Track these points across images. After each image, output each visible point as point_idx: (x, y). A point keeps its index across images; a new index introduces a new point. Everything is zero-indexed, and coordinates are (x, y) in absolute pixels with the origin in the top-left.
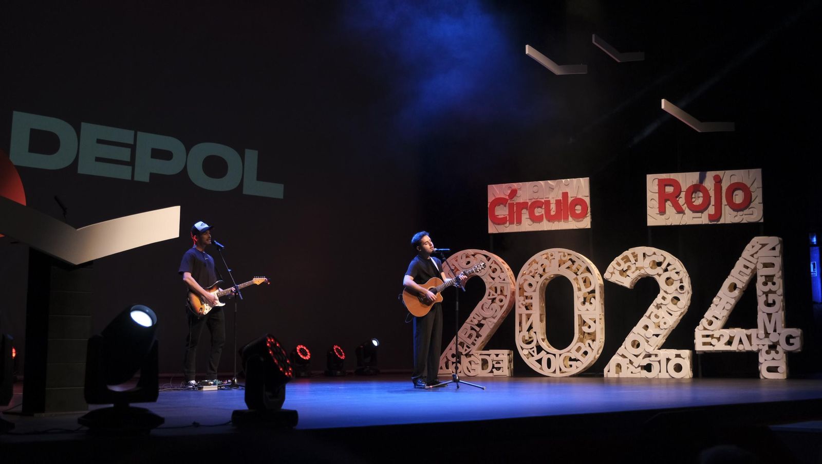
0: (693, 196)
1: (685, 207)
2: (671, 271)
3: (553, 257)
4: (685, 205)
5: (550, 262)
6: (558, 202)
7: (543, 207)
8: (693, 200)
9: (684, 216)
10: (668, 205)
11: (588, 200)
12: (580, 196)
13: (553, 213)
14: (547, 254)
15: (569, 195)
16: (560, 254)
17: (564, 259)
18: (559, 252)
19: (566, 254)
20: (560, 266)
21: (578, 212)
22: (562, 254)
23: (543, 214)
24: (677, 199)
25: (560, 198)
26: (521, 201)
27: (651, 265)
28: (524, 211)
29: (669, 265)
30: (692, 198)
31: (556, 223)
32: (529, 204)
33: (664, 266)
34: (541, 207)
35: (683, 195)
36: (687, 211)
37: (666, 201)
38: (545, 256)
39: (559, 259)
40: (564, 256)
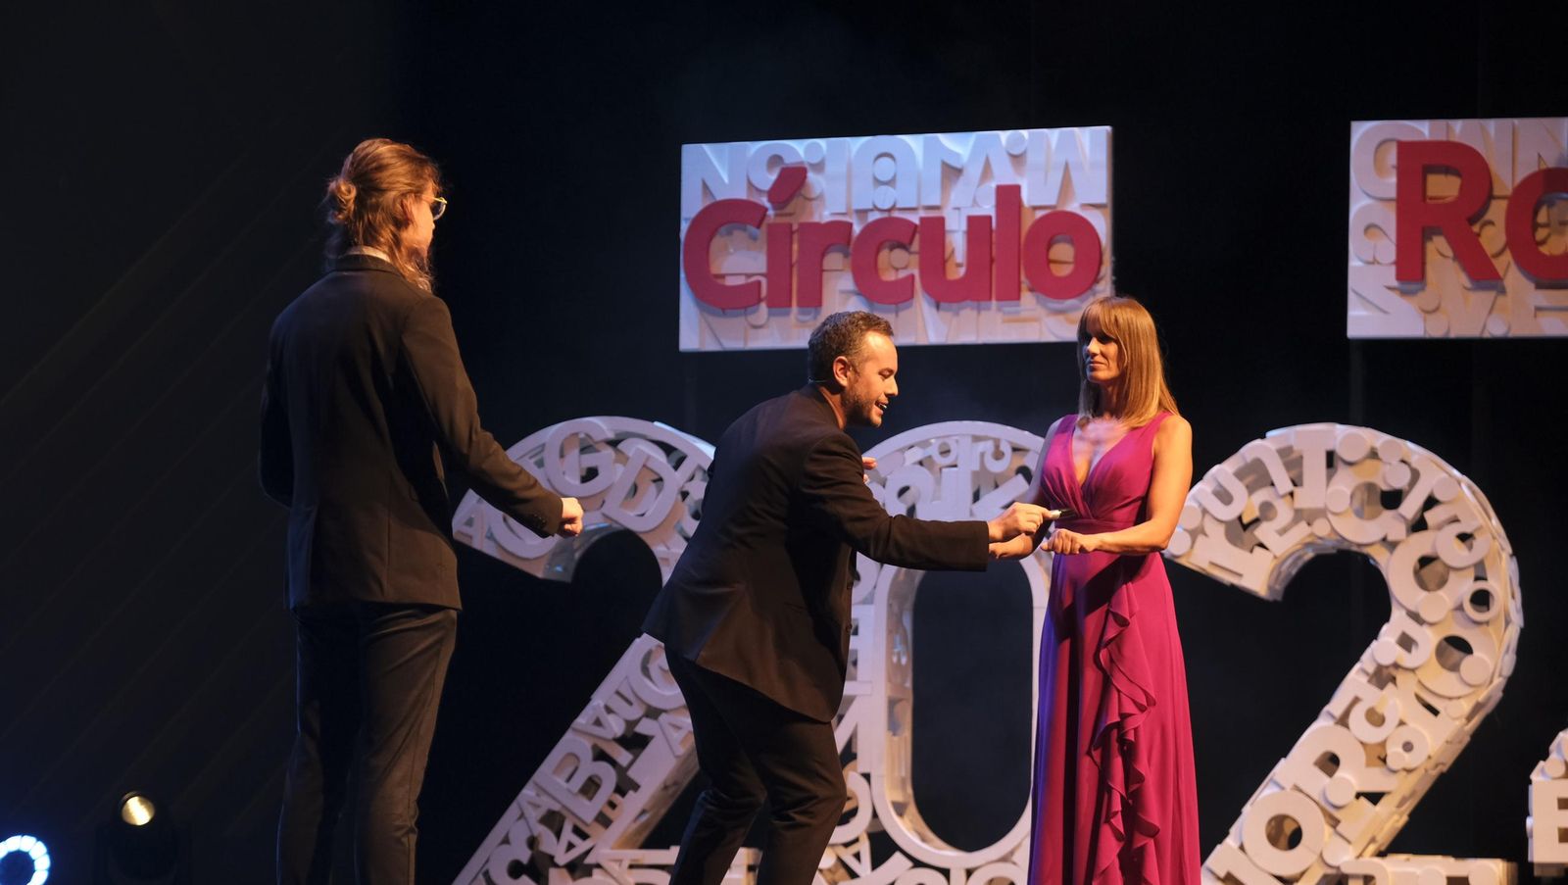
0: (1542, 218)
1: (1506, 265)
2: (1439, 527)
3: (949, 460)
4: (1507, 257)
5: (938, 482)
6: (977, 226)
7: (915, 246)
8: (1541, 234)
9: (1501, 300)
10: (1438, 249)
11: (1102, 225)
12: (1073, 207)
13: (957, 271)
14: (925, 444)
15: (1026, 198)
16: (981, 446)
17: (996, 467)
18: (977, 439)
19: (1006, 448)
20: (976, 497)
21: (1064, 271)
22: (989, 446)
23: (912, 277)
24: (1476, 228)
25: (988, 208)
26: (825, 215)
27: (1357, 504)
28: (834, 260)
29: (1431, 502)
30: (1535, 226)
31: (968, 313)
32: (857, 229)
33: (1410, 507)
34: (904, 246)
35: (1497, 211)
36: (1514, 278)
37: (1426, 234)
38: (917, 454)
39: (976, 467)
40: (998, 455)
